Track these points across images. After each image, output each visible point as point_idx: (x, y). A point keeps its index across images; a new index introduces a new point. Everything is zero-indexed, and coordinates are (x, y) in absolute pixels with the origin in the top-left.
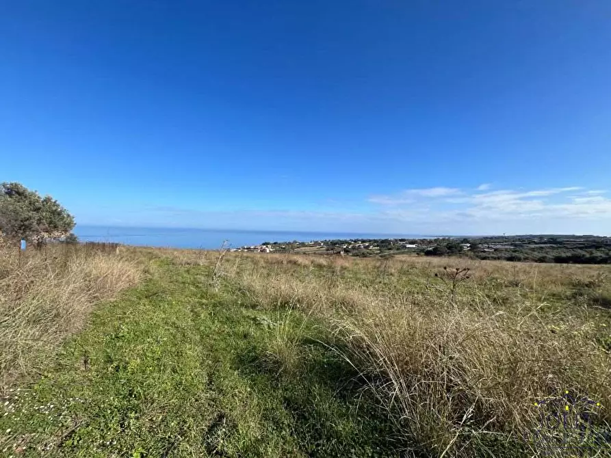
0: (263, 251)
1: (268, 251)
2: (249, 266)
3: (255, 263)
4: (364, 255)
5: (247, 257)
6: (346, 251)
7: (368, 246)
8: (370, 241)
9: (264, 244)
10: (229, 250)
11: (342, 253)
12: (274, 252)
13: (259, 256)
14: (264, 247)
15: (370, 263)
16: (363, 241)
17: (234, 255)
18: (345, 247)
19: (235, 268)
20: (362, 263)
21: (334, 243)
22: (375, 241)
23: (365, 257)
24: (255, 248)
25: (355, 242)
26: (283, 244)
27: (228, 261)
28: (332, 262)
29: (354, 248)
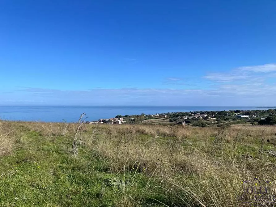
0: (116, 123)
1: (120, 123)
2: (104, 135)
3: (109, 133)
4: (203, 125)
5: (102, 128)
6: (187, 122)
7: (207, 117)
8: (208, 113)
9: (117, 117)
10: (87, 123)
11: (183, 123)
12: (125, 123)
13: (112, 127)
14: (118, 119)
15: (209, 132)
16: (202, 113)
17: (92, 127)
18: (186, 118)
19: (92, 138)
20: (201, 132)
21: (176, 115)
22: (213, 113)
23: (204, 126)
24: (109, 121)
25: (195, 113)
26: (134, 116)
27: (86, 131)
28: (174, 132)
29: (194, 119)
